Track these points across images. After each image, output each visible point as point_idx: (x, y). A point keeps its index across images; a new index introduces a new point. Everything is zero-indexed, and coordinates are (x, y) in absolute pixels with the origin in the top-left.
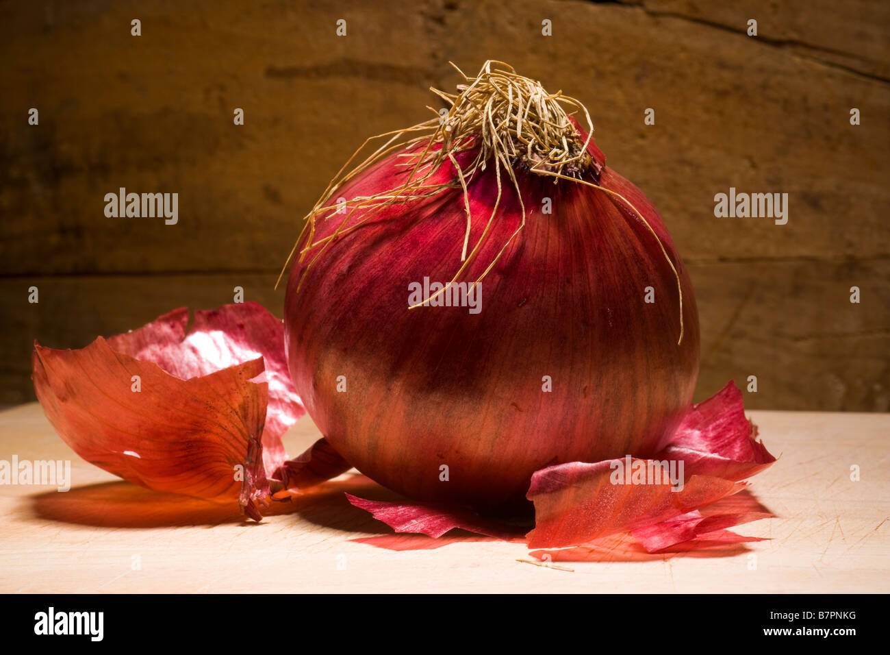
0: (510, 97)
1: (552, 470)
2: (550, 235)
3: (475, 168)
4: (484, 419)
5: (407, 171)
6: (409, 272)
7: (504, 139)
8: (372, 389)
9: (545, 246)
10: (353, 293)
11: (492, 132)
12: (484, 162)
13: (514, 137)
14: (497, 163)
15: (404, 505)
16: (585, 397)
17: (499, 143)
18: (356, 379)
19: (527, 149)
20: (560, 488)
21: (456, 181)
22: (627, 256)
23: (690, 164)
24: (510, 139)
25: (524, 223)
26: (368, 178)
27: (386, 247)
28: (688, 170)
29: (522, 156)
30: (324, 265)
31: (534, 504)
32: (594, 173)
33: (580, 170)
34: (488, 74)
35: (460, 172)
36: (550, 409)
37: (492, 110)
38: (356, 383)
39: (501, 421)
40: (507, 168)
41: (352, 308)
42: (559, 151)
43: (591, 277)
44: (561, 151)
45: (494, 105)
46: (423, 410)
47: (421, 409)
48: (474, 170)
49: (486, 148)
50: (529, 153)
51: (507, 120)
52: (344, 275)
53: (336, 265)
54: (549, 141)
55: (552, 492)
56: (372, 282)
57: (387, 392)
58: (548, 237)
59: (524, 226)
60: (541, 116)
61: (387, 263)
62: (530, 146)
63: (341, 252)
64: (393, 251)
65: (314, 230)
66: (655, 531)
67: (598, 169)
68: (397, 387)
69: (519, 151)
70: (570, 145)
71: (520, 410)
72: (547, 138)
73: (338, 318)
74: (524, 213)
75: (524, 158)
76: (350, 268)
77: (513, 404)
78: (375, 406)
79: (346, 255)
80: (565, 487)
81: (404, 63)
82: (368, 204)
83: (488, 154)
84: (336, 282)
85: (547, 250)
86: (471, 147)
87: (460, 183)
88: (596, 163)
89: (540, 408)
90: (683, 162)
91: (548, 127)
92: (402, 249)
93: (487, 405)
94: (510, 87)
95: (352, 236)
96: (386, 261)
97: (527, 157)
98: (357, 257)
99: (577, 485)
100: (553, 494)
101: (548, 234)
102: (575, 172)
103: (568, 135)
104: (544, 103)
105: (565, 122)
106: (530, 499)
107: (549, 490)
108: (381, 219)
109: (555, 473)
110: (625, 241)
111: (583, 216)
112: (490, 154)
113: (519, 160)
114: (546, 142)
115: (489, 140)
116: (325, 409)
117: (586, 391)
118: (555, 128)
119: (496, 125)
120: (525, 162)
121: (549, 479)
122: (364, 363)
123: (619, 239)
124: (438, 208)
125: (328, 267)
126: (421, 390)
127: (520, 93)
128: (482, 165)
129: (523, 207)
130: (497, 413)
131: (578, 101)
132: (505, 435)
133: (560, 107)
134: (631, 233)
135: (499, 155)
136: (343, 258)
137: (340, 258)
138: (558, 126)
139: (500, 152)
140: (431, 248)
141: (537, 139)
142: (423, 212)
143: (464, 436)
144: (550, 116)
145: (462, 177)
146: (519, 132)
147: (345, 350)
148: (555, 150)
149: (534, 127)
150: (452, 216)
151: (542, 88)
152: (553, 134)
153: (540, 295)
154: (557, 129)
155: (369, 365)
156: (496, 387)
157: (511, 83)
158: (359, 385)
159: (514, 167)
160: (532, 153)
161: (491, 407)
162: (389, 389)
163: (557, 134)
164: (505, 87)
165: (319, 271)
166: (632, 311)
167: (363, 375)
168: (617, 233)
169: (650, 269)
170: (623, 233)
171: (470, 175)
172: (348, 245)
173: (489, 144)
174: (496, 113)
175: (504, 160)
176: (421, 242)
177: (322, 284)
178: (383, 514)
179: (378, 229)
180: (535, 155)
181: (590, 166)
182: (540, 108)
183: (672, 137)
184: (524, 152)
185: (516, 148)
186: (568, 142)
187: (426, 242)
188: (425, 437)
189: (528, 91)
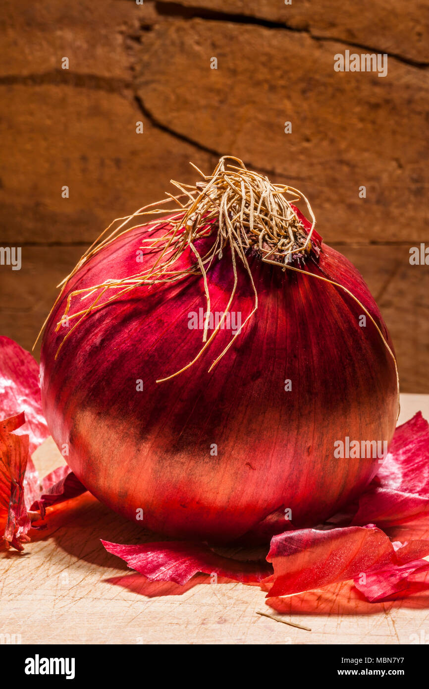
0: (243, 194)
1: (289, 535)
2: (279, 315)
3: (213, 256)
4: (222, 477)
5: (150, 253)
6: (156, 349)
7: (238, 230)
8: (123, 448)
9: (275, 326)
10: (105, 365)
11: (227, 224)
12: (220, 250)
13: (247, 228)
14: (233, 253)
15: (152, 551)
16: (309, 455)
17: (233, 234)
18: (109, 439)
19: (258, 239)
20: (295, 552)
21: (196, 267)
22: (344, 330)
23: (348, 163)
24: (243, 231)
25: (256, 307)
26: (114, 256)
27: (134, 325)
28: (346, 169)
29: (253, 245)
30: (79, 336)
31: (273, 565)
32: (314, 256)
33: (304, 256)
34: (223, 172)
35: (200, 260)
36: (279, 467)
37: (227, 204)
38: (109, 443)
39: (237, 478)
40: (241, 256)
41: (105, 378)
42: (286, 241)
43: (314, 351)
44: (288, 241)
45: (229, 199)
46: (169, 468)
47: (167, 467)
48: (212, 258)
49: (222, 238)
50: (260, 244)
51: (241, 213)
52: (97, 347)
53: (90, 337)
54: (277, 232)
55: (288, 555)
56: (124, 356)
57: (137, 452)
58: (277, 318)
59: (257, 309)
60: (270, 210)
61: (137, 338)
62: (260, 237)
63: (94, 326)
64: (141, 329)
65: (70, 306)
66: (375, 581)
67: (317, 253)
68: (146, 448)
69: (251, 241)
70: (294, 233)
71: (254, 469)
72: (275, 229)
73: (92, 386)
74: (257, 298)
75: (255, 247)
76: (103, 341)
77: (248, 464)
78: (127, 462)
79: (99, 329)
80: (300, 551)
81: (107, 74)
82: (118, 285)
83: (223, 243)
84: (90, 353)
85: (277, 328)
86: (207, 235)
87: (199, 270)
88: (316, 247)
89: (270, 466)
90: (342, 162)
91: (277, 219)
92: (149, 327)
93: (224, 465)
94: (242, 183)
95: (103, 312)
96: (135, 337)
97: (258, 246)
98: (108, 332)
99: (311, 550)
100: (290, 557)
101: (277, 315)
102: (300, 258)
103: (292, 225)
104: (272, 197)
105: (290, 215)
106: (269, 561)
107: (286, 553)
108: (130, 297)
109: (291, 538)
110: (342, 316)
111: (306, 298)
112: (225, 243)
113: (251, 249)
114: (275, 233)
115: (225, 232)
116: (80, 461)
117: (310, 450)
118: (282, 220)
119: (231, 218)
120: (256, 251)
121: (287, 544)
122: (117, 426)
123: (337, 315)
124: (180, 292)
125: (83, 338)
126: (167, 451)
127: (251, 188)
128: (219, 253)
129: (256, 292)
130: (233, 471)
131: (300, 192)
132: (240, 490)
133: (285, 199)
134: (346, 308)
135: (234, 244)
136: (95, 332)
137: (93, 332)
138: (284, 218)
139: (234, 242)
140: (176, 327)
141: (266, 230)
142: (167, 295)
143: (204, 490)
144: (277, 208)
145: (201, 264)
146: (251, 225)
147: (99, 414)
148: (283, 240)
149: (263, 219)
150: (193, 299)
151: (269, 182)
152: (280, 225)
153: (271, 369)
154: (284, 221)
155: (121, 428)
156: (233, 450)
157: (243, 180)
158: (112, 445)
159: (247, 255)
160: (263, 242)
161: (228, 466)
162: (139, 450)
163: (284, 224)
164: (237, 184)
165: (74, 341)
166: (348, 378)
167: (115, 437)
168: (334, 310)
169: (362, 338)
170: (340, 310)
171: (209, 262)
172: (101, 320)
173: (224, 235)
174: (231, 207)
175: (238, 249)
176: (166, 322)
177: (77, 354)
178: (135, 562)
179: (126, 307)
180: (265, 244)
181: (311, 250)
182: (269, 202)
183: (332, 141)
184: (256, 241)
185: (249, 238)
186: (292, 231)
187: (171, 322)
188: (170, 490)
189: (258, 186)
